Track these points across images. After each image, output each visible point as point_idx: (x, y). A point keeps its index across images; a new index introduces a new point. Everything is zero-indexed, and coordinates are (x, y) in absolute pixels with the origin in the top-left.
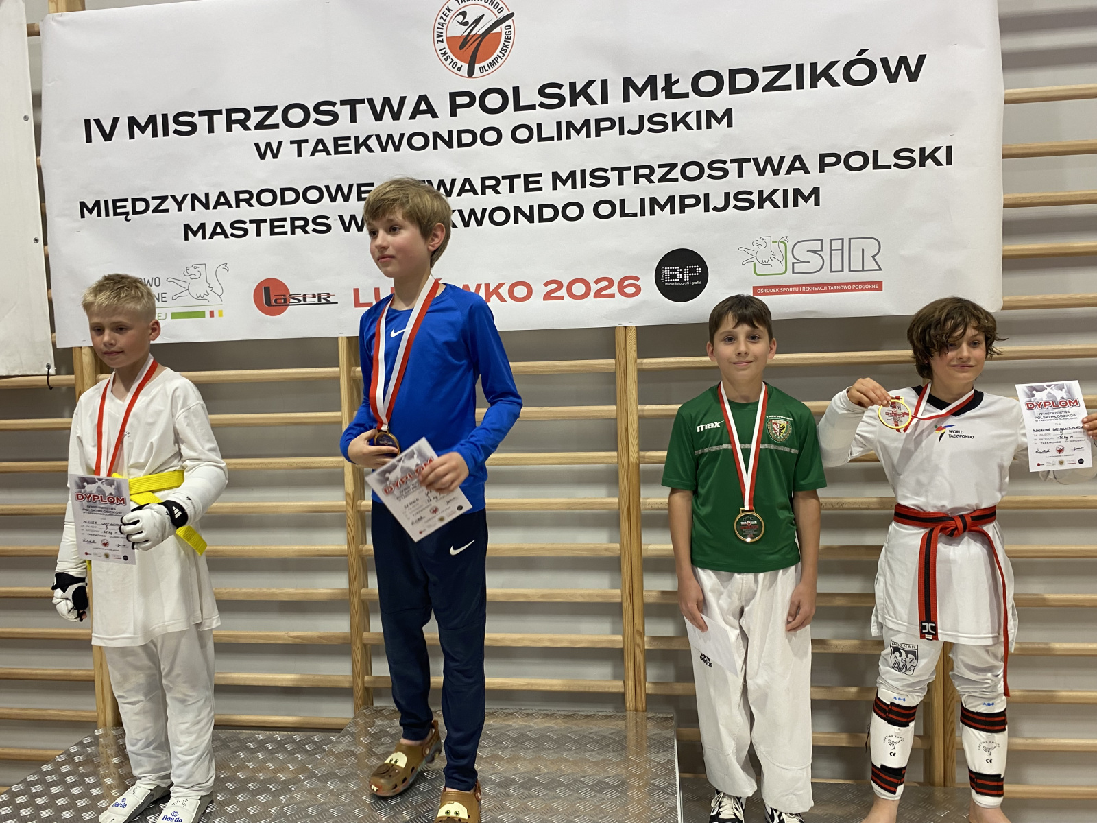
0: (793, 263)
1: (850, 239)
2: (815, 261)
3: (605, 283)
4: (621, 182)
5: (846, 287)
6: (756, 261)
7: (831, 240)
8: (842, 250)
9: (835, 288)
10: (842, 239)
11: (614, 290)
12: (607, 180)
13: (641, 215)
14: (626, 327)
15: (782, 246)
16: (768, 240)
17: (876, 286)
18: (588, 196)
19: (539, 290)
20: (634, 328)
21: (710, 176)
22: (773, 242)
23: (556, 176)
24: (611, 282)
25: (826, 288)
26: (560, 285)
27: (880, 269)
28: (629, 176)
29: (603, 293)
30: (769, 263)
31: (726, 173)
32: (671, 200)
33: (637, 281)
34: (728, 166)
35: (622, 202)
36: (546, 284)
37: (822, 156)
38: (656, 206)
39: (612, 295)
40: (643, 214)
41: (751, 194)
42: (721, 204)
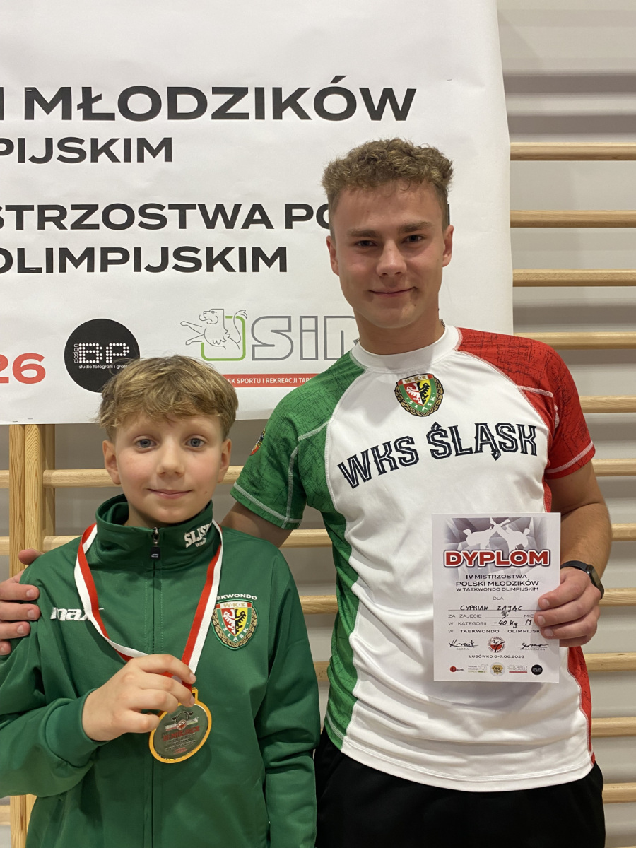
0: (254, 346)
1: (326, 318)
2: (282, 346)
6: (204, 341)
7: (301, 318)
11: (8, 372)
13: (47, 272)
14: (24, 426)
15: (238, 322)
21: (142, 225)
22: (227, 317)
24: (3, 362)
25: (295, 380)
28: (31, 218)
30: (222, 344)
31: (163, 221)
32: (89, 253)
33: (40, 361)
34: (165, 212)
35: (21, 252)
37: (289, 208)
38: (67, 259)
39: (5, 380)
40: (50, 269)
41: (197, 251)
42: (157, 262)
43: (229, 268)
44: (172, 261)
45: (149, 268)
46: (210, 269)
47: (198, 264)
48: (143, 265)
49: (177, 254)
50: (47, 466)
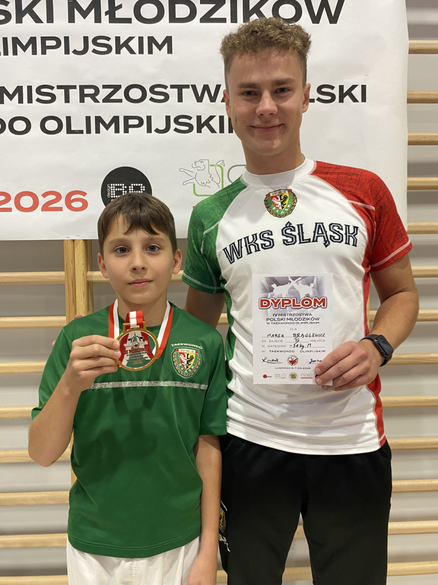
3: (53, 197)
6: (195, 182)
11: (62, 203)
14: (74, 240)
15: (219, 169)
16: (206, 163)
20: (82, 241)
22: (211, 165)
24: (59, 196)
29: (50, 206)
30: (208, 184)
31: (167, 97)
32: (116, 119)
33: (84, 196)
34: (169, 91)
35: (68, 119)
38: (101, 125)
39: (60, 209)
40: (89, 131)
41: (190, 118)
42: (163, 127)
43: (213, 131)
44: (173, 125)
45: (157, 131)
46: (199, 131)
47: (191, 128)
48: (153, 129)
49: (176, 120)
50: (89, 269)
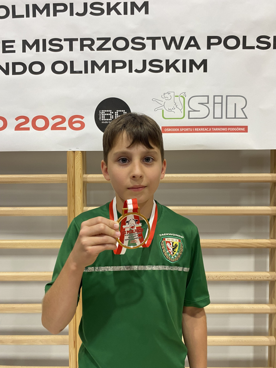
0: (189, 111)
1: (227, 96)
2: (204, 111)
3: (59, 120)
4: (71, 49)
5: (224, 129)
6: (164, 109)
7: (214, 96)
8: (222, 103)
9: (216, 129)
10: (222, 96)
11: (66, 124)
12: (61, 48)
13: (85, 73)
14: (74, 152)
15: (181, 99)
16: (172, 94)
17: (243, 129)
18: (48, 57)
19: (12, 123)
20: (80, 152)
21: (133, 48)
22: (176, 96)
23: (25, 43)
24: (64, 119)
25: (210, 129)
26: (27, 120)
27: (246, 118)
28: (76, 45)
29: (57, 127)
30: (173, 110)
31: (144, 46)
32: (106, 63)
33: (82, 119)
34: (145, 41)
35: (72, 63)
36: (17, 119)
37: (209, 38)
38: (95, 67)
39: (64, 129)
40: (86, 72)
41: (161, 61)
42: (140, 68)
43: (177, 71)
44: (148, 67)
46: (167, 71)
47: (161, 69)
48: (134, 69)
49: (151, 63)
50: (84, 173)
